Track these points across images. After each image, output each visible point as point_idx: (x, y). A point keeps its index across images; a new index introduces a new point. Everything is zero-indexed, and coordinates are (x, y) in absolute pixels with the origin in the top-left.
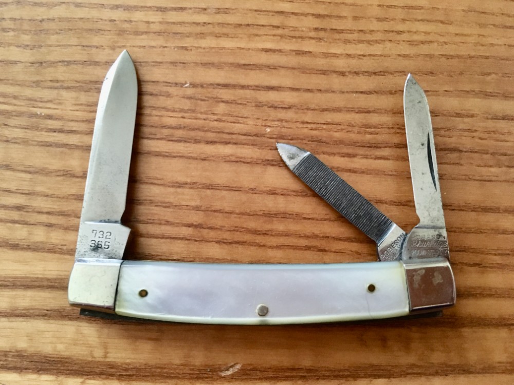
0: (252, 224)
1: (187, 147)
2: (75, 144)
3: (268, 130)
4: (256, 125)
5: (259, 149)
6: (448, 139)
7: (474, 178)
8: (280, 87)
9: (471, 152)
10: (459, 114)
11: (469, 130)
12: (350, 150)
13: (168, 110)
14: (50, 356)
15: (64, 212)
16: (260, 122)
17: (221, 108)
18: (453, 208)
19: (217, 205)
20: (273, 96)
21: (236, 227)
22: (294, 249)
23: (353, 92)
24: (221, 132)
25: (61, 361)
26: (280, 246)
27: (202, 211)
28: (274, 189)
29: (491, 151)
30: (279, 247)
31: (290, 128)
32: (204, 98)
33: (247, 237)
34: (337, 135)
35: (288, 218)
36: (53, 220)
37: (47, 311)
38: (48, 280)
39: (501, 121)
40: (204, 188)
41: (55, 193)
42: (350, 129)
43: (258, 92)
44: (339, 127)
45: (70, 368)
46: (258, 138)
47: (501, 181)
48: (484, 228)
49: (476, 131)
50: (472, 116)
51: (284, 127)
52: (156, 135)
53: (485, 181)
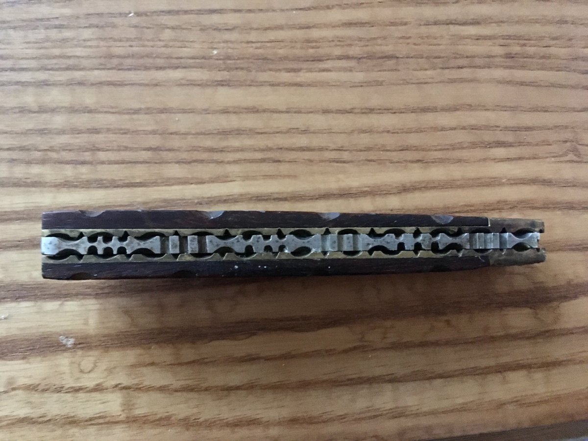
0: (209, 143)
1: (137, 75)
2: (28, 81)
3: (215, 52)
4: (202, 48)
5: (208, 71)
6: (385, 47)
7: (411, 81)
8: (222, 10)
9: (407, 58)
10: (393, 23)
11: (403, 37)
12: (295, 66)
13: (115, 40)
14: (27, 283)
15: (24, 147)
16: (206, 45)
17: (167, 34)
18: (394, 111)
19: (173, 128)
20: (216, 19)
21: (193, 147)
22: (250, 162)
23: (292, 10)
24: (169, 57)
25: (37, 288)
26: (238, 160)
27: (160, 134)
28: (225, 108)
29: (425, 55)
30: (236, 162)
31: (236, 49)
32: (150, 26)
33: (205, 156)
34: (282, 52)
35: (242, 134)
36: (15, 155)
37: (19, 241)
38: (16, 212)
39: (434, 26)
40: (159, 113)
41: (13, 130)
42: (293, 45)
43: (202, 16)
44: (282, 44)
45: (48, 293)
46: (205, 61)
47: (436, 83)
48: (424, 127)
49: (409, 38)
50: (406, 24)
51: (230, 48)
52: (105, 65)
53: (421, 83)
